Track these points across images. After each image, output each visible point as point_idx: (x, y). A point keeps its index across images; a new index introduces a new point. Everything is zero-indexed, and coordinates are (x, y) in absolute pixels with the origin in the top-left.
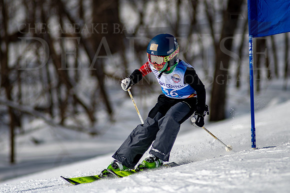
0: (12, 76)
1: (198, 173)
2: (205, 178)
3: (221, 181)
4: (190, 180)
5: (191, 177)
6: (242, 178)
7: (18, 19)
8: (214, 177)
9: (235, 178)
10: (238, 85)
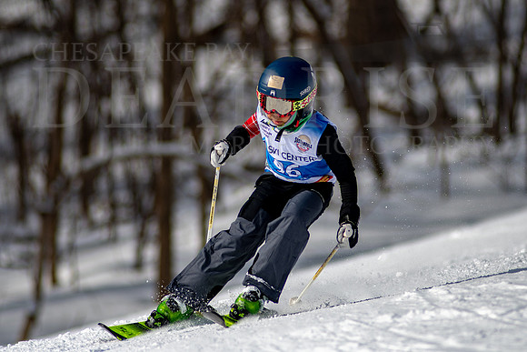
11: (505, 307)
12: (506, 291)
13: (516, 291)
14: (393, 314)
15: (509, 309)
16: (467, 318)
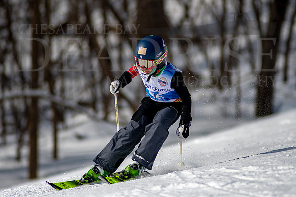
0: (55, 70)
1: (244, 169)
2: (252, 174)
3: (268, 177)
4: (237, 176)
5: (237, 173)
6: (289, 174)
7: (61, 12)
8: (260, 173)
9: (282, 173)
10: (285, 79)
11: (224, 182)
12: (225, 173)
13: (231, 173)
14: (161, 186)
15: (227, 183)
16: (203, 188)
